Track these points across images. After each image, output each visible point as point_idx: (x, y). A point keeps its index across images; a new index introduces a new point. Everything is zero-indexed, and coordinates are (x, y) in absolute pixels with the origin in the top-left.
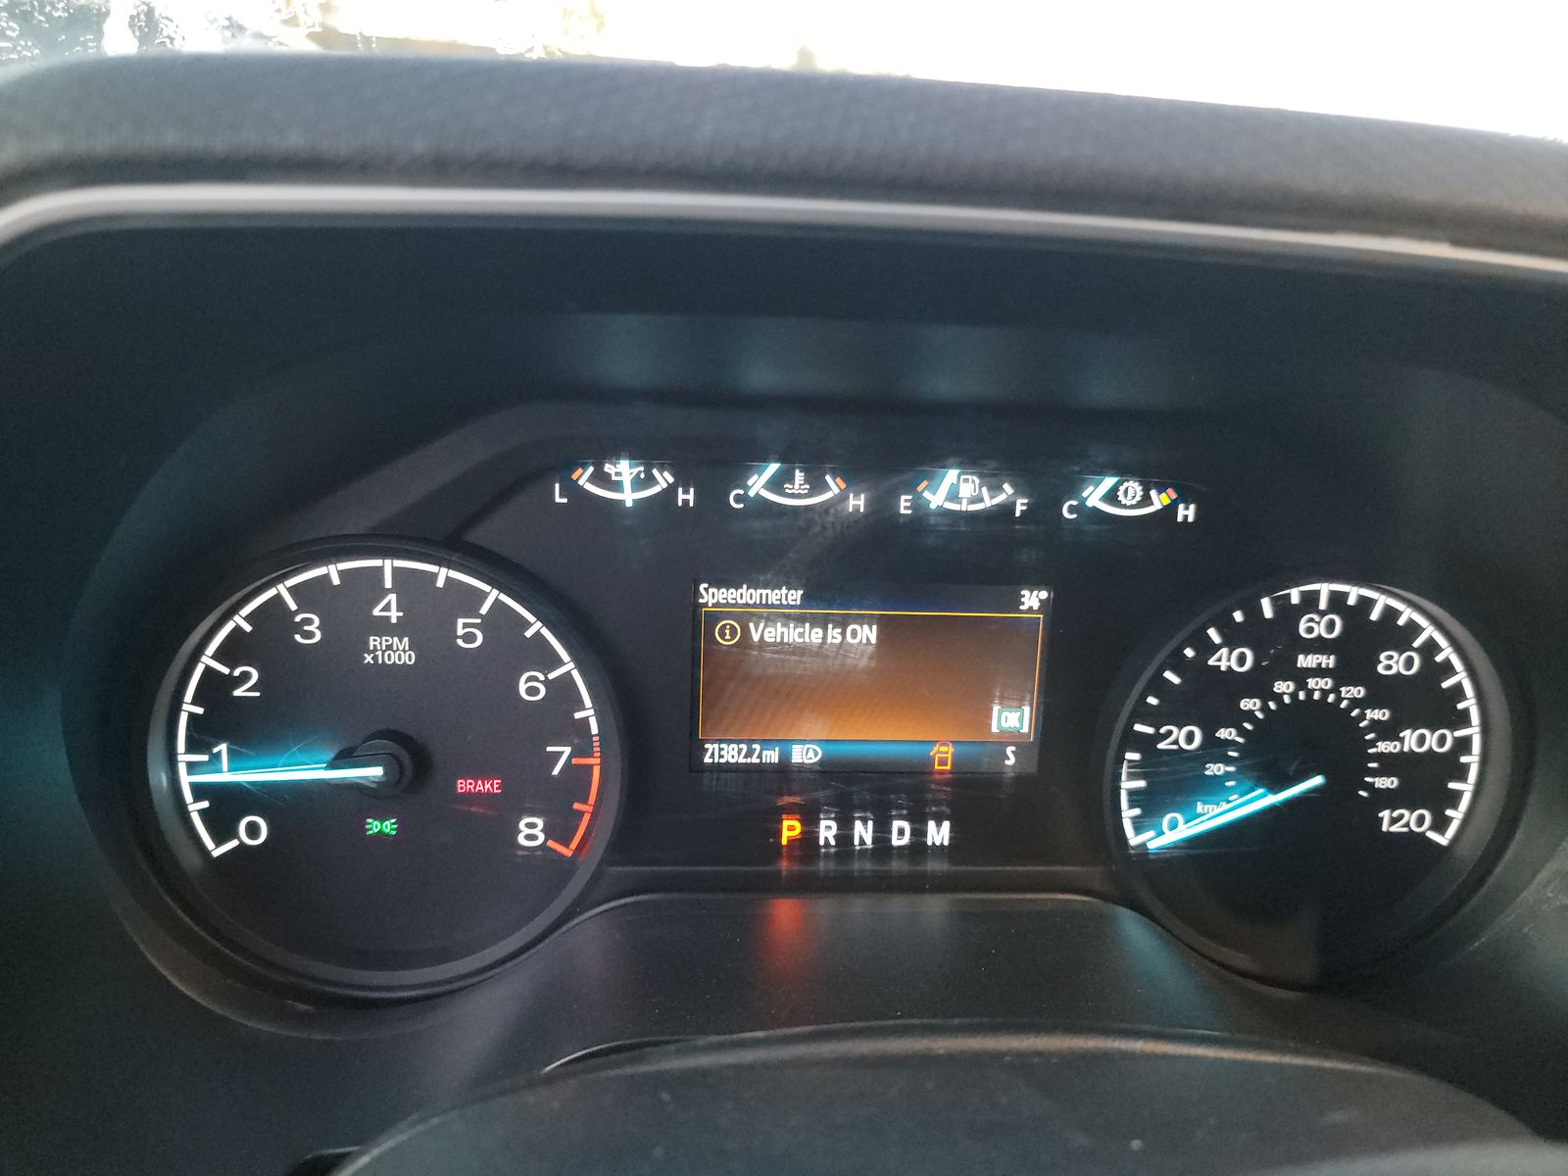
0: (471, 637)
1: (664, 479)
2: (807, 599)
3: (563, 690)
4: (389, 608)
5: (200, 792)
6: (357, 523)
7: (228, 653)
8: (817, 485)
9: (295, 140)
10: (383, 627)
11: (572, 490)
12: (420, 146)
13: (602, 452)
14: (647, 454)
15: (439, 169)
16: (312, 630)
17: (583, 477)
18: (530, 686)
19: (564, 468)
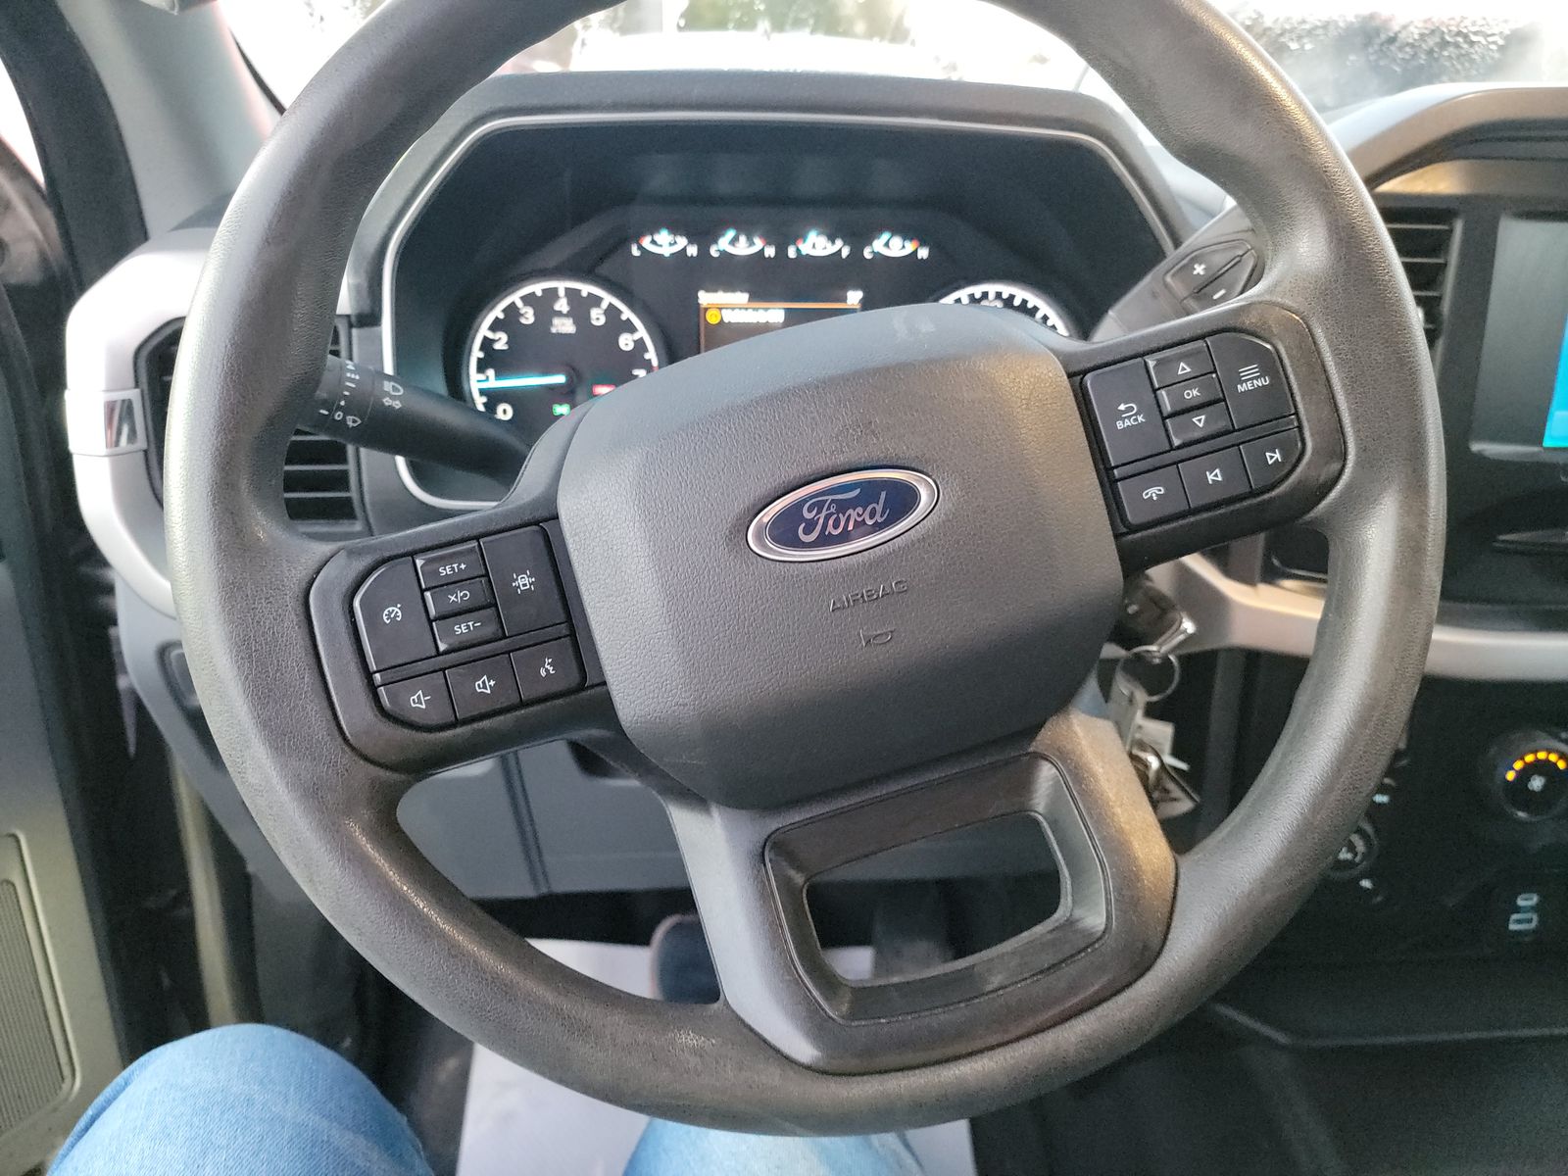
0: (597, 317)
1: (682, 241)
2: (750, 300)
3: (640, 345)
4: (562, 305)
5: (482, 392)
6: (552, 264)
7: (494, 328)
8: (751, 243)
9: (572, 101)
10: (560, 314)
11: (640, 248)
12: (609, 101)
13: (653, 229)
14: (675, 230)
15: (615, 107)
16: (528, 317)
17: (646, 242)
18: (626, 342)
19: (637, 238)
